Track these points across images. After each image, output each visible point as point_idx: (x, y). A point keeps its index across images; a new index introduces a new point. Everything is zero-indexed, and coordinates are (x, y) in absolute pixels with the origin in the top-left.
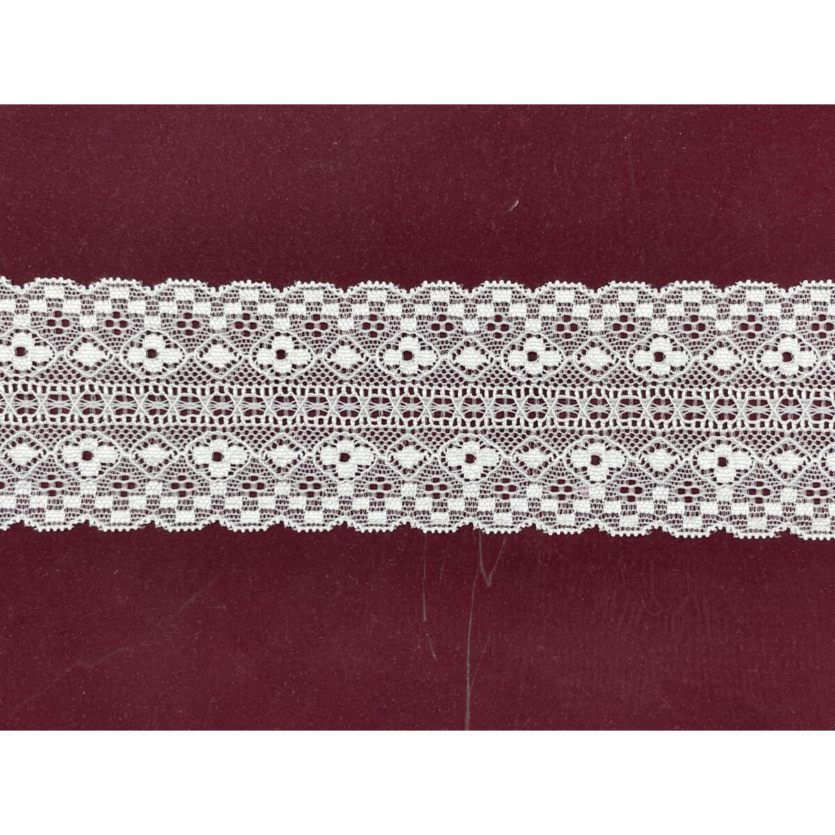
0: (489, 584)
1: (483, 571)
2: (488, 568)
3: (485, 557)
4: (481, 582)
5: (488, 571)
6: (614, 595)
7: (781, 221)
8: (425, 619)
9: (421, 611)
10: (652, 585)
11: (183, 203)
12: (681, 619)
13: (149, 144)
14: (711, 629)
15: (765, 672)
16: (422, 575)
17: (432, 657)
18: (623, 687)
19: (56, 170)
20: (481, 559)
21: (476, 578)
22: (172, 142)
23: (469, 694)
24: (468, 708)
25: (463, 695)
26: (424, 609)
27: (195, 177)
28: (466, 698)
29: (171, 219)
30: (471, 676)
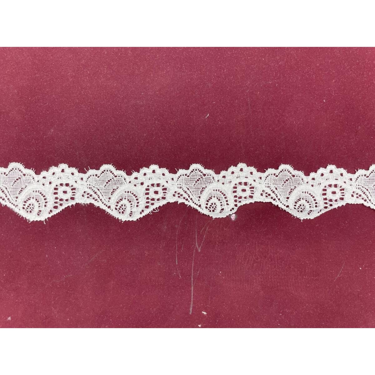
0: (199, 251)
1: (197, 246)
2: (199, 245)
3: (198, 241)
4: (197, 250)
5: (199, 247)
6: (244, 254)
7: (302, 121)
8: (177, 264)
9: (175, 262)
10: (257, 251)
11: (88, 116)
12: (267, 262)
13: (75, 94)
14: (278, 266)
15: (296, 281)
16: (175, 248)
17: (179, 277)
18: (247, 287)
19: (42, 105)
20: (196, 242)
21: (195, 249)
22: (83, 94)
23: (192, 290)
24: (192, 294)
25: (191, 290)
26: (177, 260)
27: (92, 106)
28: (191, 291)
29: (84, 122)
30: (193, 283)
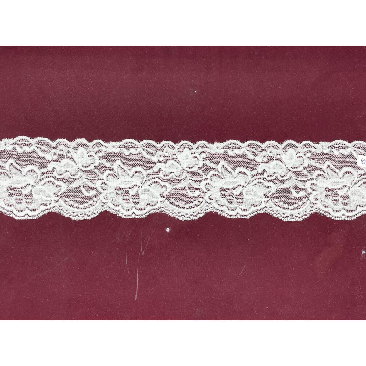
0: (143, 254)
2: (143, 250)
4: (141, 254)
5: (143, 251)
8: (127, 263)
10: (184, 254)
12: (191, 263)
16: (126, 252)
17: (128, 273)
18: (176, 280)
20: (141, 248)
21: (140, 252)
23: (137, 282)
24: (137, 285)
26: (126, 261)
30: (138, 277)
